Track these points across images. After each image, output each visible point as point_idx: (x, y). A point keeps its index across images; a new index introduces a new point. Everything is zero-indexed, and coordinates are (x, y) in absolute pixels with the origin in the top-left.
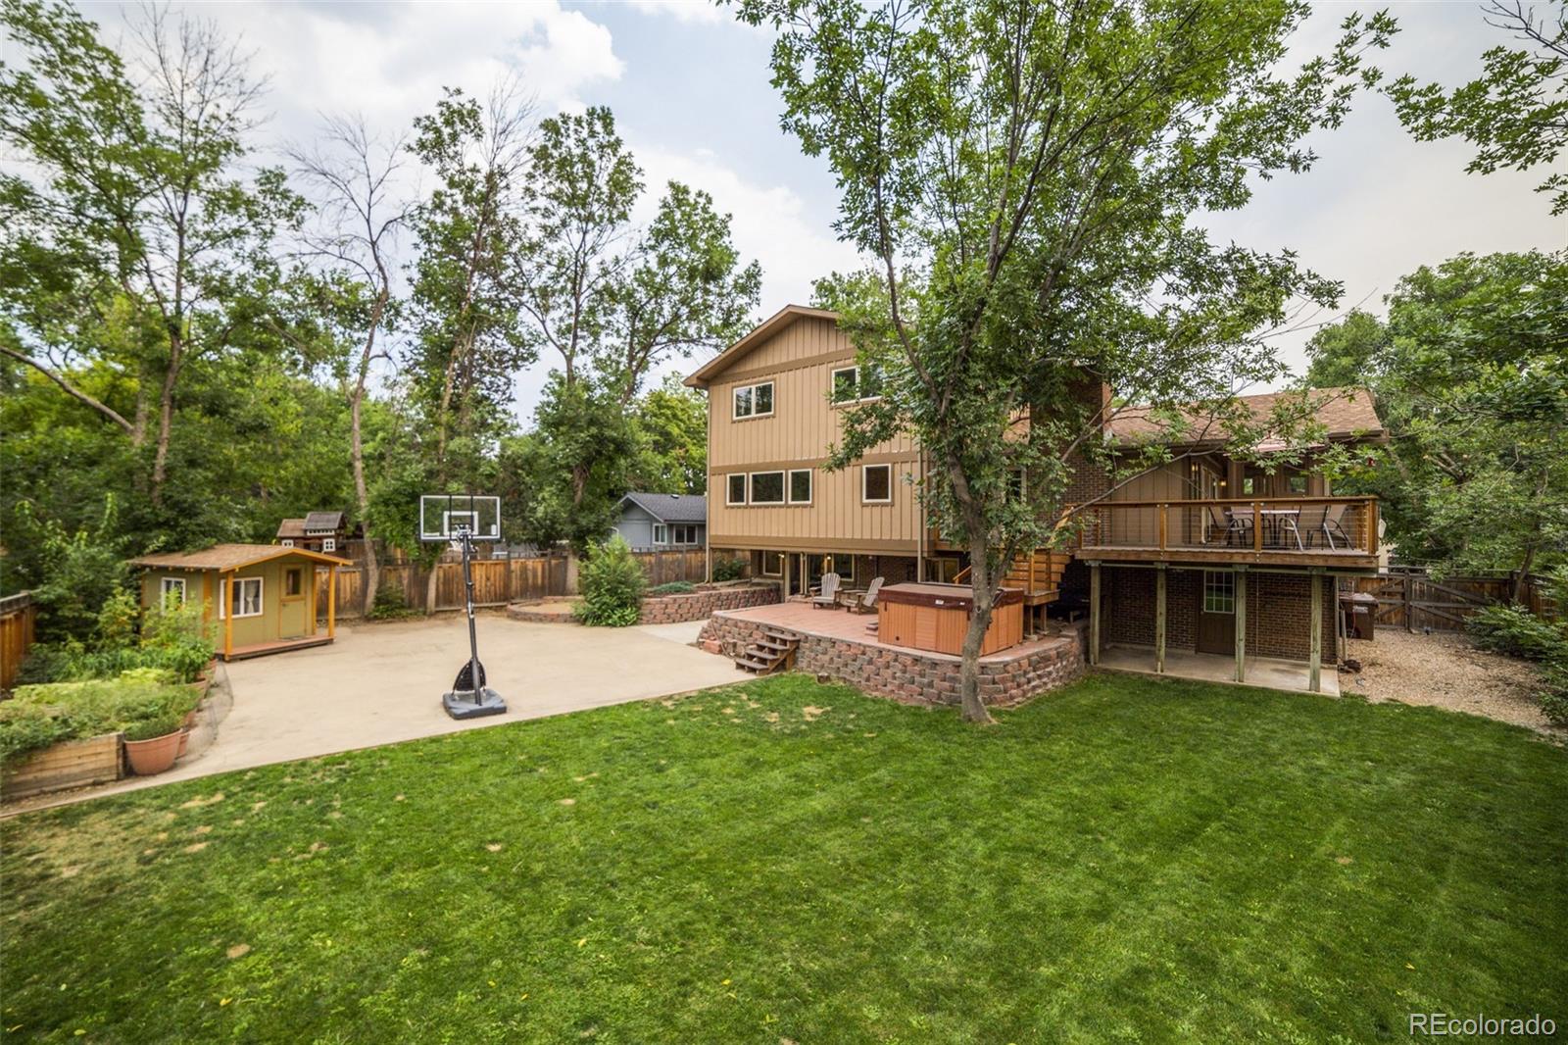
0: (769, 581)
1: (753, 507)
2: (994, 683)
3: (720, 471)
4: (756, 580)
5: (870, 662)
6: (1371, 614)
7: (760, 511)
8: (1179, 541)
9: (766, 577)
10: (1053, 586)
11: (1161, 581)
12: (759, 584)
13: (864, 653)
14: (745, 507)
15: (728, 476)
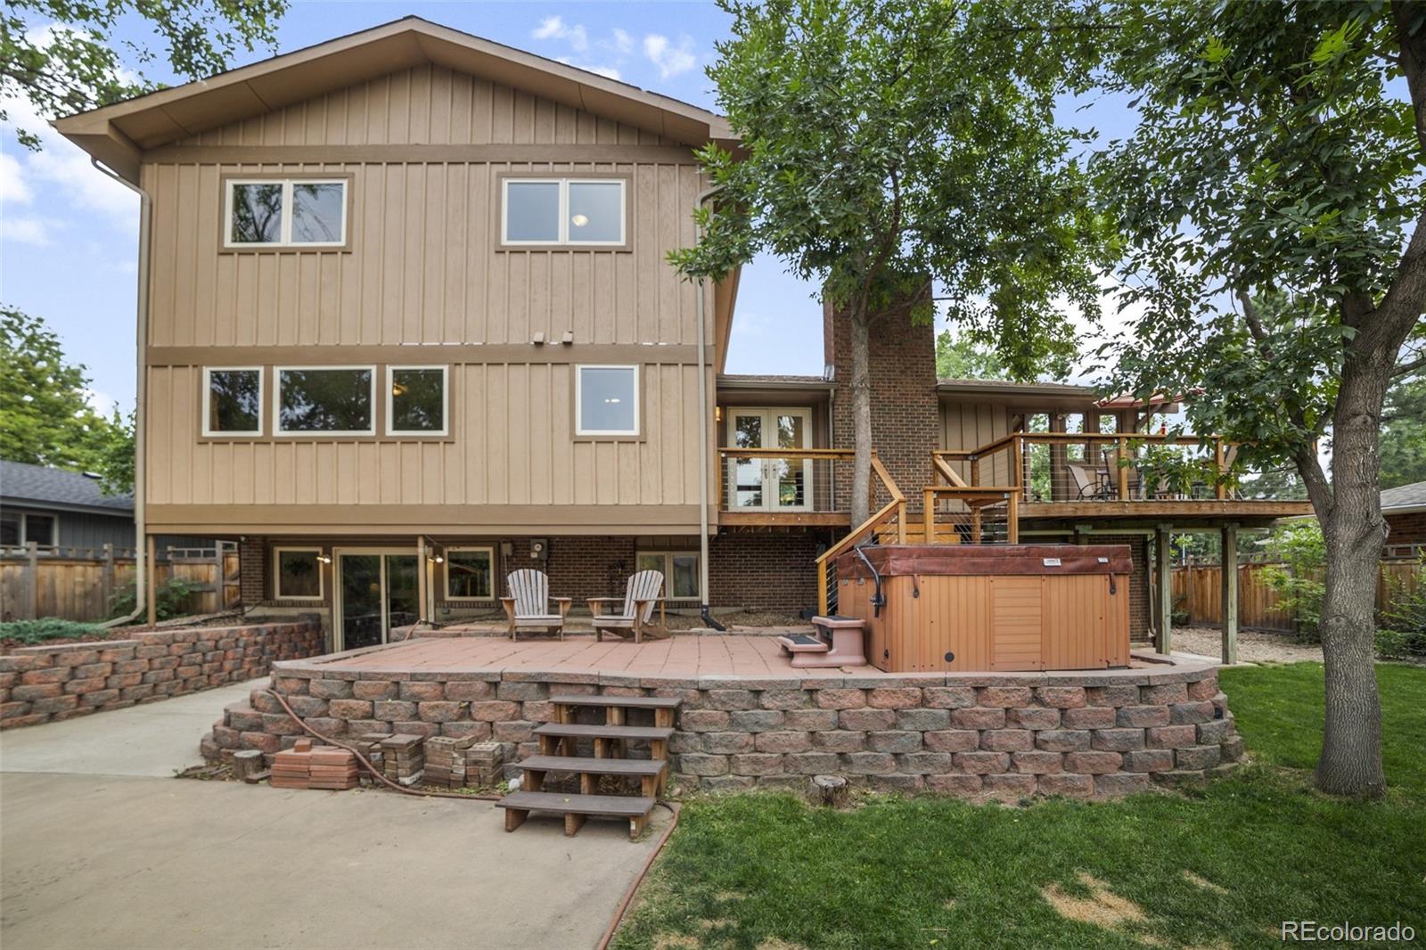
0: (294, 612)
9: (281, 605)
12: (266, 619)
14: (262, 443)
15: (206, 372)
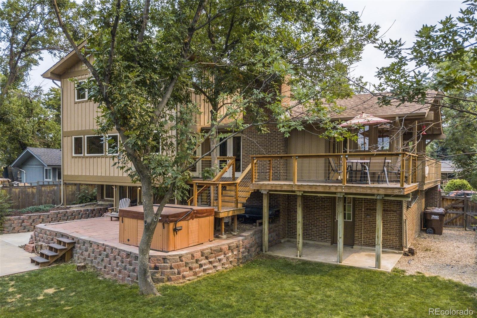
0: (107, 203)
1: (87, 157)
2: (171, 268)
3: (68, 134)
4: (100, 203)
5: (107, 256)
6: (441, 220)
7: (92, 160)
8: (322, 178)
9: (105, 201)
10: (240, 206)
11: (299, 202)
12: (101, 205)
13: (105, 250)
14: (83, 157)
15: (73, 137)
